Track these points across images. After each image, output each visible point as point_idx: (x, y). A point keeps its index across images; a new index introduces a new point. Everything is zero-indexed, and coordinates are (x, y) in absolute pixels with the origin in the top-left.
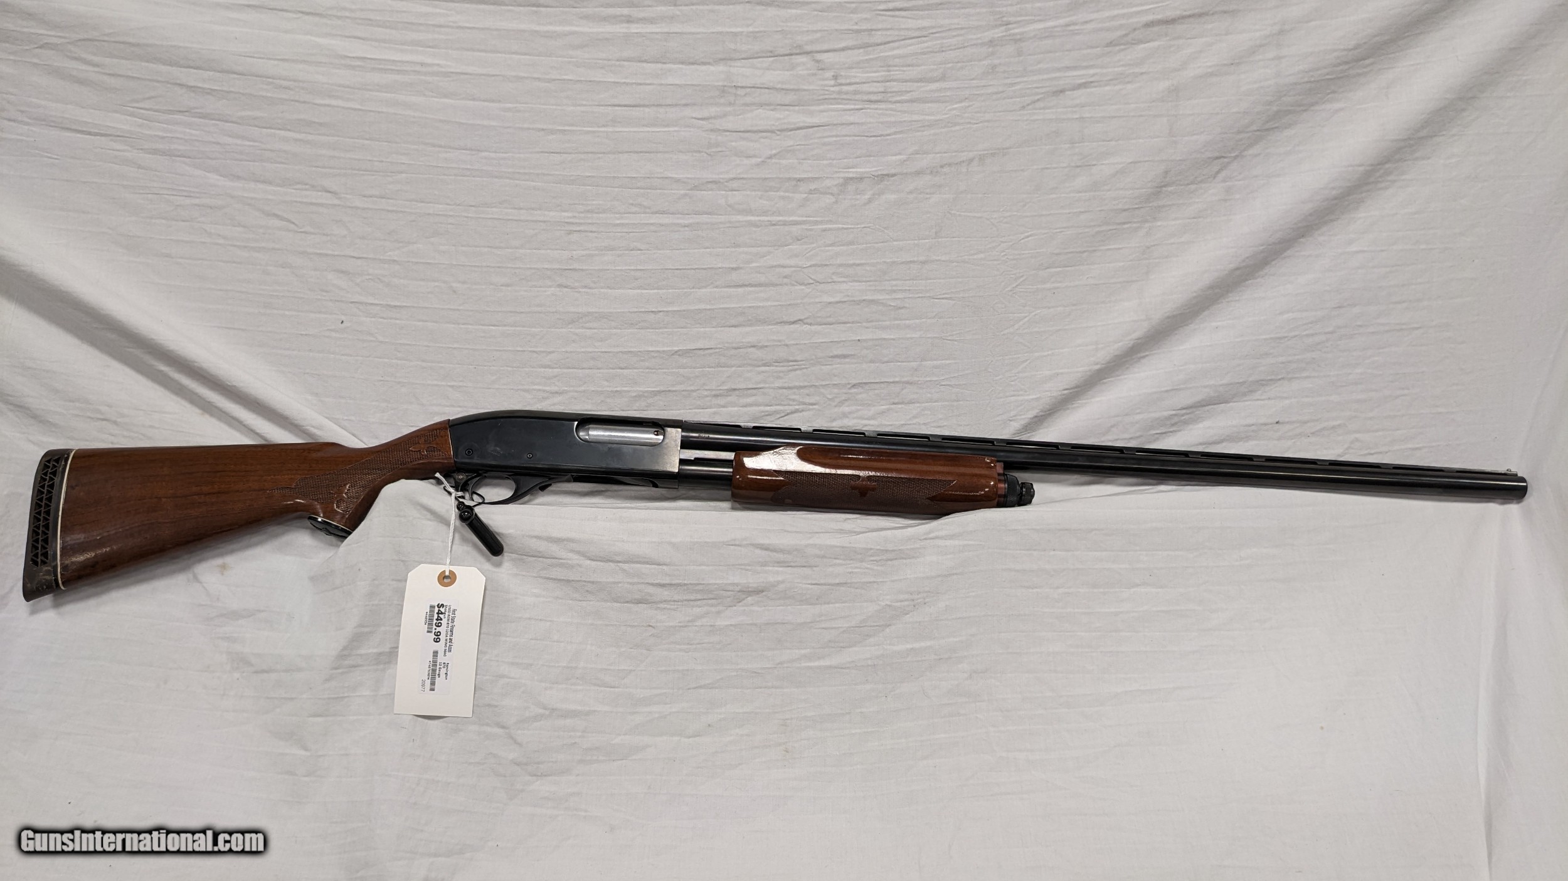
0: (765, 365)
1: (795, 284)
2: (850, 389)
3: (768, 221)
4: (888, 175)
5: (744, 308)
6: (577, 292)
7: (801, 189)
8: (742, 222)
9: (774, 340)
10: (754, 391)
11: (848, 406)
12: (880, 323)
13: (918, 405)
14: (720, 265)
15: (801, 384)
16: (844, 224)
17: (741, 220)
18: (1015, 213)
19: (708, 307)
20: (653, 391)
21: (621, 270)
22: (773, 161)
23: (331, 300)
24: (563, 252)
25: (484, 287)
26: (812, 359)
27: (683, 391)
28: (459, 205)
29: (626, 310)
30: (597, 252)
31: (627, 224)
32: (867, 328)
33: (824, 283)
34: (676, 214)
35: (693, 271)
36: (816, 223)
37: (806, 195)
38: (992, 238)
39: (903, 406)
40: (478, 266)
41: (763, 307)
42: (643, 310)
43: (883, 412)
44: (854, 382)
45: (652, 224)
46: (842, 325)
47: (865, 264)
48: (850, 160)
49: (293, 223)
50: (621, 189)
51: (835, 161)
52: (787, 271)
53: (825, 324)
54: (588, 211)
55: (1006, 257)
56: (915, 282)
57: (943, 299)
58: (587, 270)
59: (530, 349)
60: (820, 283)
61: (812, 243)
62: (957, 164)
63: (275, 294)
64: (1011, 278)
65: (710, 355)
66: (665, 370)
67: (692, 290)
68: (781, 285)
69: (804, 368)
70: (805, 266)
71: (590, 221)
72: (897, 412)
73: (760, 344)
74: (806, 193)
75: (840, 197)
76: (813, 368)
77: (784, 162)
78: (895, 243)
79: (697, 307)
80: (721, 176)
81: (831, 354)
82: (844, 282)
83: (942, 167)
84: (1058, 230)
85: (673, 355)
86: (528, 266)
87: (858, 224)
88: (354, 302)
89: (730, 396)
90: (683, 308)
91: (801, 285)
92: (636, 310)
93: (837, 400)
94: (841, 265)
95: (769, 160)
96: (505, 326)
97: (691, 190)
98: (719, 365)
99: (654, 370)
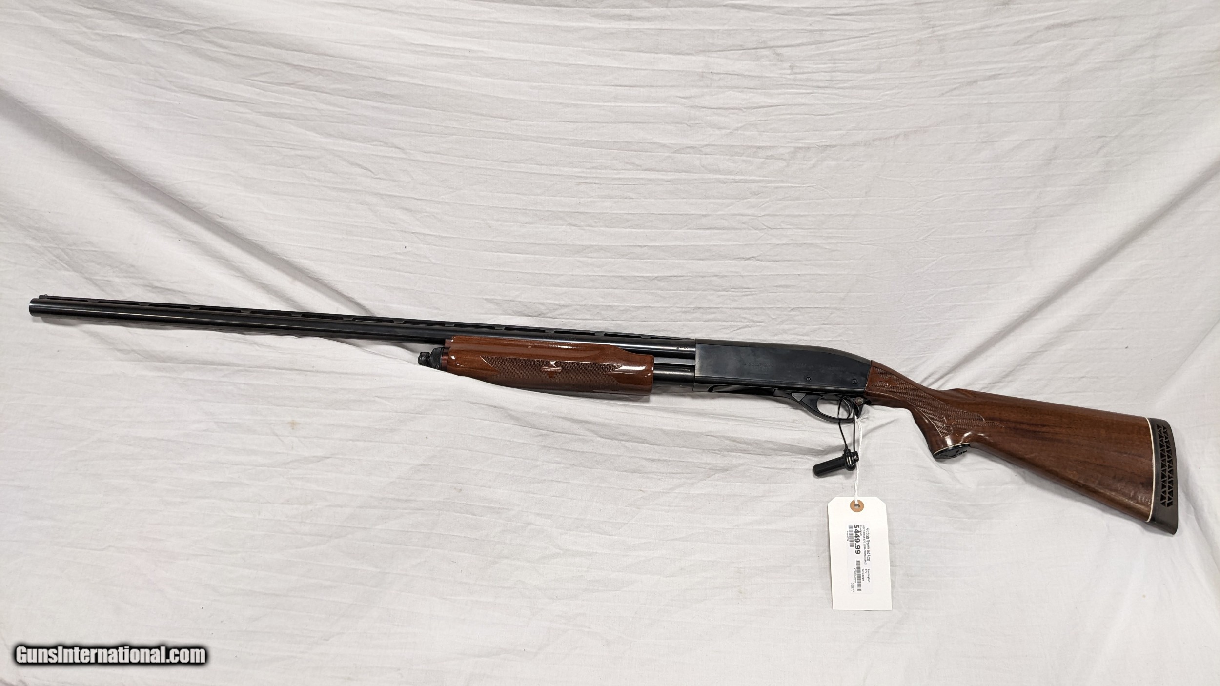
0: (724, 290)
1: (751, 228)
2: (790, 311)
3: (733, 179)
4: (830, 146)
5: (711, 246)
6: (582, 229)
7: (760, 155)
8: (712, 179)
9: (732, 272)
10: (715, 310)
11: (787, 325)
12: (817, 262)
13: (843, 326)
14: (693, 212)
15: (752, 306)
16: (792, 183)
17: (711, 177)
18: (931, 179)
19: (682, 244)
20: (637, 307)
21: (617, 213)
22: (739, 132)
23: (398, 230)
24: (573, 199)
25: (512, 224)
26: (762, 288)
27: (660, 307)
28: (496, 161)
29: (619, 244)
30: (599, 199)
31: (622, 178)
32: (806, 265)
33: (774, 229)
34: (660, 171)
35: (672, 216)
36: (770, 182)
37: (764, 160)
38: (910, 197)
39: (831, 326)
40: (509, 208)
41: (725, 246)
42: (632, 244)
43: (814, 331)
44: (793, 306)
45: (642, 179)
46: (786, 262)
47: (807, 215)
48: (801, 133)
49: (371, 171)
50: (619, 151)
51: (788, 134)
52: (745, 219)
53: (773, 261)
54: (593, 168)
55: (921, 213)
56: (846, 231)
57: (868, 244)
58: (591, 213)
59: (545, 272)
60: (771, 229)
61: (767, 198)
62: (886, 138)
63: (355, 224)
64: (924, 229)
65: (682, 281)
66: (646, 291)
67: (671, 230)
68: (739, 229)
69: (754, 294)
70: (760, 215)
71: (594, 175)
72: (825, 331)
73: (721, 274)
74: (764, 158)
75: (791, 162)
76: (762, 295)
77: (747, 133)
78: (833, 200)
79: (673, 244)
80: (697, 143)
81: (776, 285)
82: (790, 229)
83: (874, 141)
84: (964, 193)
85: (653, 279)
86: (546, 209)
87: (804, 184)
88: (415, 233)
89: (696, 312)
90: (662, 244)
91: (756, 229)
92: (627, 244)
93: (780, 320)
94: (788, 216)
95: (736, 132)
96: (527, 254)
97: (674, 153)
98: (688, 289)
99: (638, 291)
